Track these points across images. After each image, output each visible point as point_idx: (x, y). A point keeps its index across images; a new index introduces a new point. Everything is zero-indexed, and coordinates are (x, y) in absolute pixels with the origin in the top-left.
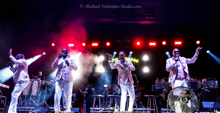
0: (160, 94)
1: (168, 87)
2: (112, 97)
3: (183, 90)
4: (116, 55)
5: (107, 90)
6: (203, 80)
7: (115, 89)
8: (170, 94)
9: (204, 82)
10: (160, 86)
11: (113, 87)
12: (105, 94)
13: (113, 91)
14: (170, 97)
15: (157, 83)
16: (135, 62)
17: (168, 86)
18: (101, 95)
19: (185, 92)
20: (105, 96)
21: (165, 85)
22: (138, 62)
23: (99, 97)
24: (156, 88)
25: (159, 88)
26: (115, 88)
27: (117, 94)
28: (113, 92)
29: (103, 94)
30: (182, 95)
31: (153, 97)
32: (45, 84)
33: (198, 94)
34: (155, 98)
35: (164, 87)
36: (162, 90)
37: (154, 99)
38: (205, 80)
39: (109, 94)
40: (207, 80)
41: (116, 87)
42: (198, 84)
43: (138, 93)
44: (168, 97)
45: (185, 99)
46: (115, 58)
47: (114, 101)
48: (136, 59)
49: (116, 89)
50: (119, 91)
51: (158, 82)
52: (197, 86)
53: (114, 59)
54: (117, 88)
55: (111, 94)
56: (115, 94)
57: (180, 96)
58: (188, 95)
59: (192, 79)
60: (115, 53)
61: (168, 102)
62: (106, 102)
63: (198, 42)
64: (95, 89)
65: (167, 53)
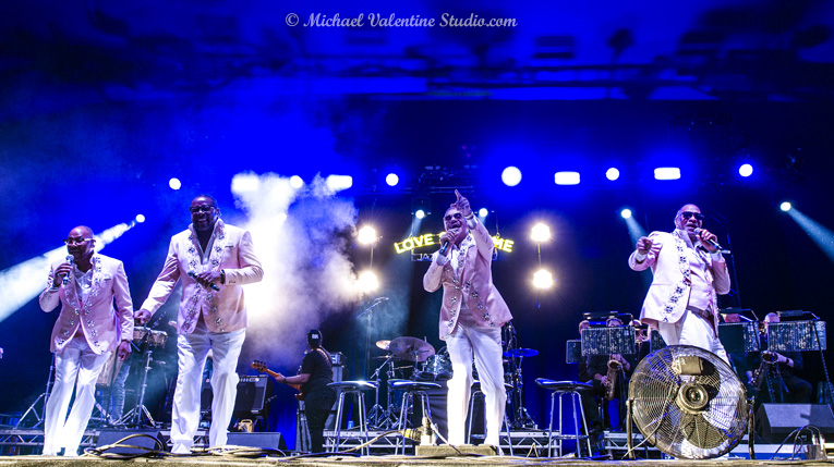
0: (597, 376)
1: (632, 348)
2: (409, 388)
3: (690, 361)
4: (423, 220)
5: (392, 360)
6: (767, 319)
7: (420, 357)
8: (636, 374)
9: (770, 327)
10: (599, 343)
11: (412, 348)
12: (383, 376)
13: (413, 363)
14: (638, 385)
15: (587, 333)
16: (500, 248)
17: (632, 341)
18: (367, 379)
19: (697, 368)
20: (383, 386)
21: (617, 339)
22: (510, 251)
23: (357, 387)
24: (583, 352)
25: (595, 351)
26: (420, 353)
27: (428, 376)
28: (412, 369)
29: (375, 379)
30: (687, 378)
31: (572, 388)
32: (145, 338)
33: (750, 373)
34: (578, 391)
35: (613, 348)
36: (607, 358)
37: (577, 396)
38: (777, 319)
39: (399, 376)
40: (782, 319)
41: (423, 349)
42: (748, 334)
43: (513, 371)
45: (697, 396)
46: (418, 236)
47: (416, 401)
48: (504, 236)
49: (425, 356)
50: (435, 365)
51: (592, 326)
52: (743, 343)
53: (415, 239)
54: (429, 354)
55: (407, 375)
56: (422, 375)
58: (707, 381)
59: (724, 316)
60: (420, 214)
61: (631, 405)
62: (385, 408)
63: (746, 170)
64: (342, 358)
65: (626, 214)
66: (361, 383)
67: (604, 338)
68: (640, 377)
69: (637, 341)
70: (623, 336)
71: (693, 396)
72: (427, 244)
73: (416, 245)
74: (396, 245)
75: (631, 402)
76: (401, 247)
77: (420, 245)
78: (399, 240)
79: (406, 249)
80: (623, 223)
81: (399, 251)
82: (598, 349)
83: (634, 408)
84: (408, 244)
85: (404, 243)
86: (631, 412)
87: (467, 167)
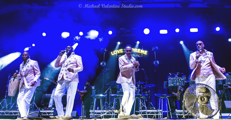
0: (173, 93)
2: (116, 96)
3: (202, 88)
4: (120, 45)
5: (110, 88)
8: (186, 92)
10: (174, 82)
12: (108, 93)
13: (117, 89)
14: (186, 96)
15: (170, 79)
16: (143, 53)
18: (103, 94)
19: (204, 91)
20: (108, 96)
21: (179, 81)
22: (146, 54)
23: (100, 97)
24: (169, 85)
25: (172, 85)
28: (117, 91)
29: (105, 94)
30: (201, 94)
34: (167, 97)
35: (178, 84)
37: (167, 99)
39: (113, 93)
44: (184, 96)
45: (204, 99)
46: (118, 50)
48: (144, 49)
52: (218, 82)
53: (117, 51)
55: (115, 93)
56: (119, 93)
57: (198, 95)
58: (207, 94)
60: (119, 43)
61: (184, 102)
62: (108, 103)
63: (218, 29)
64: (95, 88)
65: (182, 42)
66: (101, 95)
67: (175, 81)
68: (187, 93)
69: (185, 82)
70: (181, 80)
71: (203, 99)
72: (121, 52)
73: (117, 52)
74: (112, 53)
75: (184, 101)
76: (113, 53)
77: (119, 52)
78: (113, 51)
79: (115, 54)
80: (181, 45)
81: (112, 54)
82: (173, 84)
83: (185, 103)
84: (115, 52)
85: (114, 52)
86: (184, 104)
87: (133, 28)
